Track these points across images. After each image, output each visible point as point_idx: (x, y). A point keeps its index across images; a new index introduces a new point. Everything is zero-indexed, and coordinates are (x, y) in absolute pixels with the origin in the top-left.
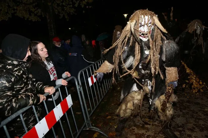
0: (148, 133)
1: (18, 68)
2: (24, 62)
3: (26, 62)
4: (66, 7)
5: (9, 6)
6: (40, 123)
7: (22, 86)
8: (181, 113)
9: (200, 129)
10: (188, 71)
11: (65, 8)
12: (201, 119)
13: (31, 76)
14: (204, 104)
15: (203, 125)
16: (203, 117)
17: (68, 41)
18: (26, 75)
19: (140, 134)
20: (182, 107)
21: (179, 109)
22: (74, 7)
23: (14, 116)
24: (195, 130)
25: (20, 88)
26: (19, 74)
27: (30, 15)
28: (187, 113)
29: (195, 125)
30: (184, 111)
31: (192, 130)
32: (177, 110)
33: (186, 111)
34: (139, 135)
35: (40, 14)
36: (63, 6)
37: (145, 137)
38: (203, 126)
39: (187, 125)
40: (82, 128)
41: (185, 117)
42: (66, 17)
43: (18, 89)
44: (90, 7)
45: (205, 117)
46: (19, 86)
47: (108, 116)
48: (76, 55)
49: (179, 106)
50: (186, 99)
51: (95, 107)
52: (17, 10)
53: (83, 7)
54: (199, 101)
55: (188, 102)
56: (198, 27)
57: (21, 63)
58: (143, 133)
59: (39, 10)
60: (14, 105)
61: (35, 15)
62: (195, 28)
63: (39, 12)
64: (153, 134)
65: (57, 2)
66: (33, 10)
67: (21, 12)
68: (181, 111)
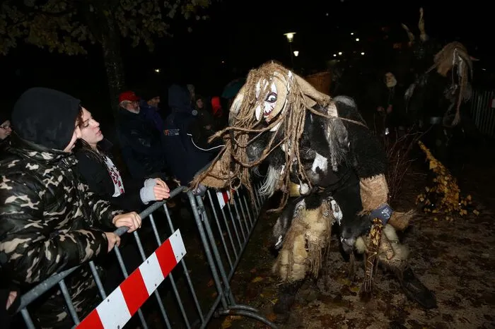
0: (350, 313)
1: (52, 170)
2: (66, 155)
3: (72, 154)
4: (147, 18)
5: (10, 21)
6: (108, 301)
7: (61, 213)
8: (427, 265)
9: (472, 301)
10: (433, 165)
11: (144, 21)
12: (475, 278)
13: (81, 187)
14: (481, 241)
15: (479, 291)
16: (478, 272)
17: (154, 100)
18: (70, 185)
19: (332, 317)
20: (429, 250)
21: (423, 255)
22: (165, 19)
23: (45, 286)
24: (460, 305)
25: (57, 218)
26: (56, 184)
27: (62, 41)
28: (442, 265)
29: (460, 292)
30: (434, 260)
31: (454, 304)
32: (417, 259)
33: (440, 259)
34: (329, 319)
35: (85, 38)
36: (139, 16)
37: (344, 324)
38: (480, 295)
39: (442, 292)
40: (213, 308)
41: (436, 274)
42: (148, 44)
43: (52, 219)
44: (205, 18)
45: (483, 272)
46: (56, 213)
47: (254, 276)
48: (177, 134)
49: (421, 248)
50: (437, 232)
51: (237, 258)
52: (28, 28)
53: (187, 18)
54: (470, 235)
55: (443, 237)
56: (461, 59)
57: (59, 157)
58: (339, 315)
59: (83, 29)
60: (49, 255)
61: (74, 40)
62: (454, 62)
63: (81, 33)
64: (361, 317)
65: (125, 8)
66: (67, 28)
67: (39, 34)
68: (426, 260)
